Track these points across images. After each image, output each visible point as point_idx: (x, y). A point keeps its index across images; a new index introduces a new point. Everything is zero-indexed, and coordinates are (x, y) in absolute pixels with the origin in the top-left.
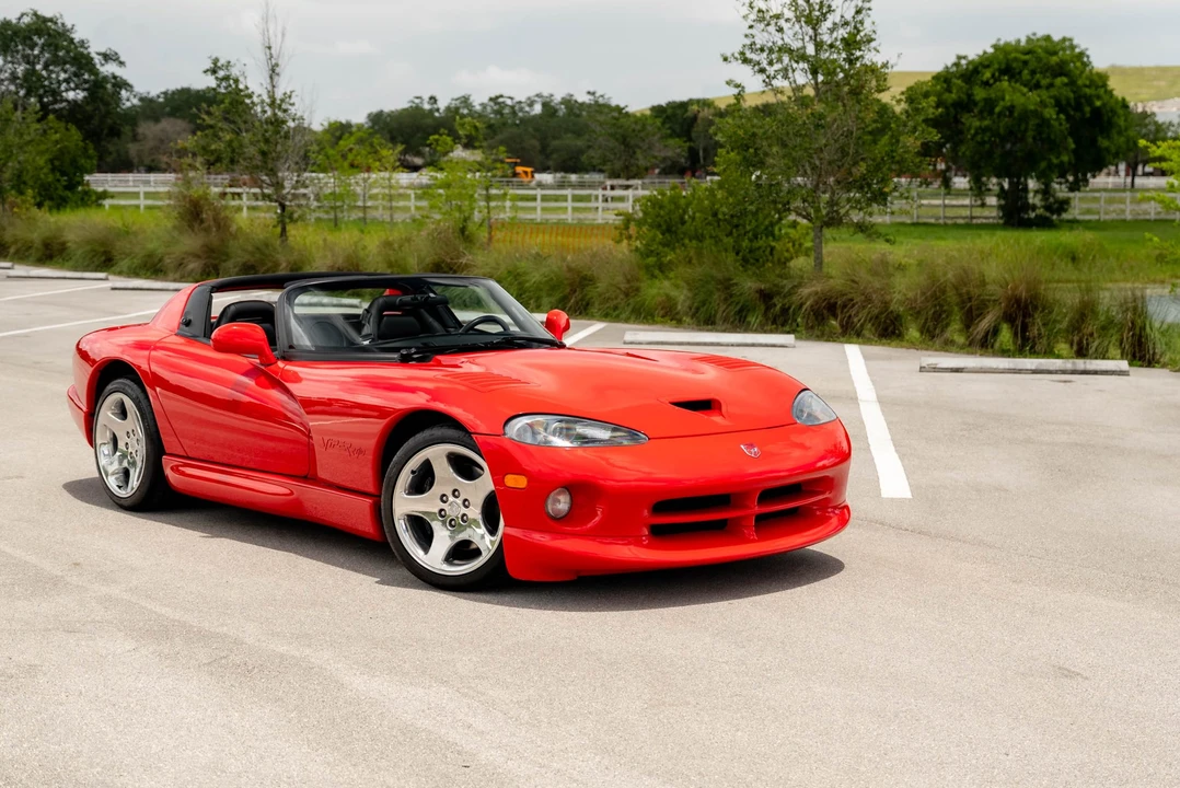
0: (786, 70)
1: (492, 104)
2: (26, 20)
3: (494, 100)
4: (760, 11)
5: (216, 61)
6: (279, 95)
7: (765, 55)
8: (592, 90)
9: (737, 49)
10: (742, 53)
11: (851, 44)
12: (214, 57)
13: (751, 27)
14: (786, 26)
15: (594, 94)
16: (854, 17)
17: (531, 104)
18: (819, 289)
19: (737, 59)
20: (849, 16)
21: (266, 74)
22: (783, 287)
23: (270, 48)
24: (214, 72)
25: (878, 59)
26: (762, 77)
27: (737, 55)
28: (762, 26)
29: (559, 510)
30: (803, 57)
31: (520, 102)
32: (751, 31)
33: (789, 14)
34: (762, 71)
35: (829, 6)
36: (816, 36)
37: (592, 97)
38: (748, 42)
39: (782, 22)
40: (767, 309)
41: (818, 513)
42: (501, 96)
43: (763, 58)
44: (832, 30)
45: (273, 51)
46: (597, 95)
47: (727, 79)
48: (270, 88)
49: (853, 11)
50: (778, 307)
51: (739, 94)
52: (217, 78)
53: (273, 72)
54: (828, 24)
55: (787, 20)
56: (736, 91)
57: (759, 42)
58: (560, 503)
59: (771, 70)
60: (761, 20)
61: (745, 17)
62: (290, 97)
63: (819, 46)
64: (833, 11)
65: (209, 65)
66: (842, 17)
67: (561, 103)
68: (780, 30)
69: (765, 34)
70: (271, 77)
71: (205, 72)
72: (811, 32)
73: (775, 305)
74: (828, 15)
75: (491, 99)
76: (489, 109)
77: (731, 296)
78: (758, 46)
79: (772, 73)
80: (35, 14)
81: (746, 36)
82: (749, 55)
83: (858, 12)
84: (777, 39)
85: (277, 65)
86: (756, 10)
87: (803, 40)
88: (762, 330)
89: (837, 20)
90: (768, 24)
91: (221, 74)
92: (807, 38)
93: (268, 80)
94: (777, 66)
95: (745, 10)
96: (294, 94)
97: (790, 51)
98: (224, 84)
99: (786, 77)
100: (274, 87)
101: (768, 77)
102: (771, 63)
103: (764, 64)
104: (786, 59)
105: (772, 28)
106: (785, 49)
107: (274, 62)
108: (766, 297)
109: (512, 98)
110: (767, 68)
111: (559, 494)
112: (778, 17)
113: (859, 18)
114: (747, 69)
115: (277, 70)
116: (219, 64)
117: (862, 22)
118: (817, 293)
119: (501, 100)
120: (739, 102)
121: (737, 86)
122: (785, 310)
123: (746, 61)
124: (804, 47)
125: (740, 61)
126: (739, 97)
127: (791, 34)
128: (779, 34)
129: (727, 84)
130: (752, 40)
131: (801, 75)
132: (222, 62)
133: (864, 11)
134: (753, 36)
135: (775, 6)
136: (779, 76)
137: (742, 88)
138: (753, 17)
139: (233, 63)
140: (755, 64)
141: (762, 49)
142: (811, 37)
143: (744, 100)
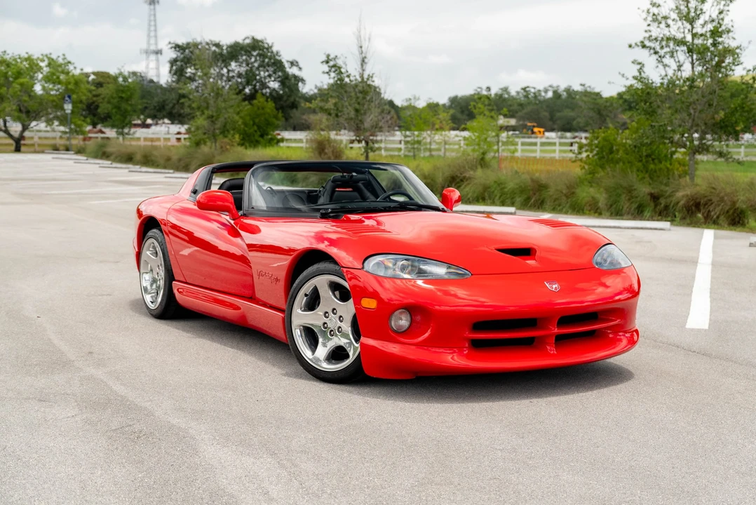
0: (672, 52)
1: (522, 91)
2: (248, 41)
3: (524, 89)
4: (654, 15)
5: (328, 56)
6: (366, 76)
7: (658, 43)
8: (583, 83)
9: (639, 40)
10: (643, 42)
11: (716, 33)
12: (327, 53)
13: (649, 25)
14: (672, 23)
15: (583, 85)
16: (718, 16)
17: (546, 91)
18: (689, 193)
19: (638, 46)
20: (714, 16)
21: (359, 63)
22: (666, 192)
23: (361, 47)
24: (327, 62)
25: (733, 44)
26: (655, 57)
28: (656, 24)
29: (401, 326)
30: (681, 42)
31: (539, 91)
32: (649, 28)
33: (674, 15)
34: (656, 53)
35: (701, 10)
36: (693, 28)
37: (582, 87)
38: (647, 35)
39: (670, 22)
40: (656, 206)
41: (611, 336)
42: (528, 87)
43: (657, 46)
44: (703, 26)
45: (363, 49)
46: (586, 86)
47: (632, 60)
48: (361, 71)
49: (717, 12)
50: (662, 205)
51: (641, 69)
52: (329, 66)
53: (363, 61)
54: (701, 21)
55: (673, 20)
56: (639, 67)
57: (654, 34)
58: (401, 321)
59: (662, 52)
60: (654, 20)
61: (645, 19)
62: (372, 77)
63: (694, 36)
64: (704, 13)
65: (324, 58)
66: (710, 16)
67: (564, 91)
68: (668, 26)
69: (659, 29)
70: (362, 65)
71: (322, 62)
72: (689, 27)
73: (661, 204)
74: (701, 16)
76: (521, 95)
77: (632, 197)
78: (653, 37)
79: (663, 54)
80: (253, 38)
81: (646, 31)
82: (647, 43)
83: (721, 13)
84: (666, 32)
85: (365, 57)
86: (651, 14)
87: (684, 32)
88: (651, 219)
89: (707, 18)
90: (660, 23)
91: (331, 63)
92: (686, 31)
93: (360, 66)
94: (667, 50)
95: (644, 15)
96: (374, 76)
97: (675, 39)
98: (333, 69)
99: (672, 56)
100: (363, 71)
101: (660, 57)
102: (662, 48)
103: (658, 48)
104: (671, 44)
105: (663, 25)
106: (671, 38)
107: (363, 55)
108: (655, 198)
109: (534, 88)
110: (660, 51)
111: (401, 313)
112: (665, 18)
113: (721, 16)
114: (646, 52)
115: (366, 60)
116: (330, 58)
117: (723, 19)
118: (687, 196)
120: (640, 74)
121: (639, 64)
122: (666, 207)
123: (644, 46)
124: (685, 37)
125: (640, 47)
126: (640, 71)
127: (676, 29)
128: (667, 29)
129: (633, 62)
130: (650, 34)
131: (682, 55)
132: (332, 56)
133: (724, 12)
134: (650, 31)
135: (664, 11)
136: (668, 56)
137: (643, 65)
138: (650, 18)
139: (338, 57)
140: (650, 48)
141: (656, 39)
142: (689, 30)
143: (644, 73)
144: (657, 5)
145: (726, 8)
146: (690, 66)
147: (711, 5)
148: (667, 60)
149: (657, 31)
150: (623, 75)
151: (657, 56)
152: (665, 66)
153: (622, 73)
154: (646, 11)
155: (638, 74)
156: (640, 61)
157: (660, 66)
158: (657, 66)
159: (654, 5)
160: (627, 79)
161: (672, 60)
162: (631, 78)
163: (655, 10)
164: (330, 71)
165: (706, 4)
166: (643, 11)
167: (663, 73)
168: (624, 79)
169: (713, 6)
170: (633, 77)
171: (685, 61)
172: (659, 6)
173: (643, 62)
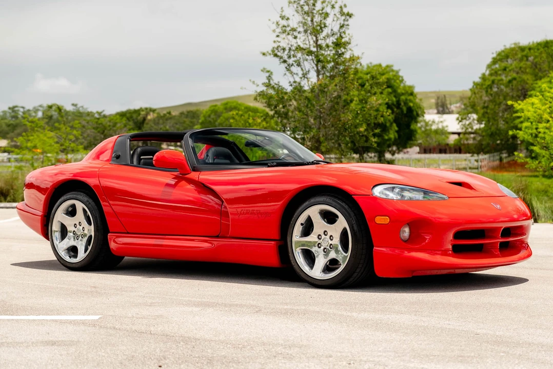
0: (299, 61)
4: (283, 26)
7: (286, 53)
9: (269, 49)
10: (273, 51)
11: (338, 44)
13: (278, 36)
14: (299, 36)
16: (339, 31)
19: (270, 54)
20: (336, 29)
26: (284, 65)
27: (270, 52)
28: (284, 36)
30: (310, 53)
32: (277, 39)
33: (300, 28)
34: (285, 61)
35: (325, 24)
36: (317, 40)
38: (276, 45)
39: (296, 33)
44: (326, 38)
47: (262, 68)
49: (338, 26)
51: (269, 76)
54: (324, 34)
55: (299, 32)
56: (267, 74)
57: (283, 45)
59: (291, 61)
60: (284, 32)
61: (274, 31)
63: (318, 47)
64: (326, 26)
66: (332, 30)
68: (296, 38)
69: (286, 40)
72: (314, 38)
74: (324, 29)
75: (10, 108)
78: (282, 48)
81: (275, 42)
82: (277, 53)
83: (342, 27)
86: (281, 26)
89: (329, 32)
90: (288, 34)
92: (311, 42)
94: (293, 59)
95: (274, 27)
97: (302, 50)
99: (299, 65)
101: (288, 65)
102: (289, 57)
103: (285, 57)
104: (299, 55)
105: (290, 37)
106: (299, 48)
110: (287, 60)
112: (294, 30)
113: (342, 31)
114: (277, 60)
117: (344, 33)
119: (16, 109)
120: (269, 81)
121: (268, 72)
123: (276, 55)
124: (310, 47)
125: (272, 56)
126: (269, 78)
127: (302, 40)
128: (295, 41)
129: (262, 71)
130: (278, 44)
131: (309, 65)
133: (345, 26)
134: (279, 42)
135: (293, 24)
136: (295, 64)
137: (272, 73)
138: (279, 30)
140: (281, 58)
141: (284, 49)
142: (314, 42)
143: (273, 80)
144: (286, 18)
145: (346, 23)
146: (315, 74)
147: (332, 20)
148: (295, 69)
149: (286, 42)
150: (254, 83)
151: (286, 65)
152: (292, 73)
153: (252, 80)
154: (276, 23)
155: (267, 81)
156: (268, 69)
157: (287, 73)
158: (285, 74)
159: (283, 17)
160: (258, 85)
161: (299, 69)
162: (261, 85)
163: (284, 22)
165: (328, 19)
166: (273, 23)
167: (292, 80)
168: (255, 86)
169: (334, 20)
170: (263, 84)
171: (311, 70)
172: (288, 19)
173: (271, 71)
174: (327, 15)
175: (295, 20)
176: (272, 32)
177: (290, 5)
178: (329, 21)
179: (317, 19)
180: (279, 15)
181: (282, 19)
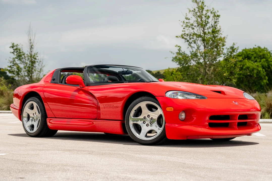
0: (195, 41)
4: (187, 23)
5: (13, 44)
6: (33, 54)
7: (188, 37)
9: (180, 35)
10: (182, 35)
11: (214, 32)
12: (13, 43)
13: (184, 28)
14: (195, 28)
16: (214, 25)
19: (180, 37)
21: (29, 48)
23: (30, 40)
24: (13, 47)
25: (222, 36)
26: (187, 43)
28: (187, 28)
30: (200, 36)
32: (184, 30)
33: (195, 24)
34: (188, 41)
35: (208, 22)
36: (204, 30)
38: (183, 33)
39: (193, 27)
44: (208, 29)
45: (31, 41)
49: (214, 23)
51: (180, 49)
52: (14, 49)
53: (31, 47)
54: (207, 27)
55: (195, 26)
56: (178, 48)
59: (191, 41)
60: (187, 26)
61: (182, 26)
62: (37, 54)
63: (205, 33)
64: (209, 23)
65: (11, 45)
66: (212, 25)
68: (193, 29)
70: (31, 49)
71: (10, 47)
72: (202, 29)
74: (207, 24)
78: (186, 34)
81: (183, 31)
82: (184, 36)
84: (192, 31)
85: (33, 45)
86: (185, 23)
87: (200, 32)
89: (210, 26)
91: (15, 48)
94: (192, 40)
95: (182, 24)
98: (16, 51)
99: (195, 43)
100: (31, 52)
101: (190, 43)
102: (190, 39)
103: (188, 39)
104: (195, 37)
105: (190, 28)
106: (195, 34)
107: (32, 44)
110: (189, 40)
112: (192, 25)
114: (184, 40)
115: (33, 47)
116: (14, 45)
117: (217, 26)
120: (180, 51)
121: (179, 47)
123: (183, 38)
124: (200, 34)
126: (179, 50)
127: (196, 30)
128: (193, 30)
129: (175, 46)
130: (185, 32)
131: (200, 42)
132: (15, 44)
133: (217, 22)
134: (185, 31)
135: (191, 22)
136: (193, 42)
137: (180, 47)
138: (184, 25)
139: (18, 45)
140: (186, 39)
141: (188, 35)
142: (202, 31)
143: (181, 51)
144: (188, 19)
145: (217, 20)
146: (203, 47)
147: (211, 19)
148: (193, 45)
149: (189, 31)
150: (172, 52)
151: (188, 43)
152: (192, 47)
153: (171, 51)
154: (183, 22)
155: (178, 51)
156: (179, 45)
157: (189, 47)
158: (188, 47)
159: (187, 18)
160: (174, 54)
161: (195, 44)
163: (187, 21)
164: (14, 52)
165: (210, 19)
166: (181, 22)
167: (191, 50)
168: (172, 54)
169: (212, 20)
170: (176, 53)
171: (201, 45)
172: (189, 19)
173: (180, 46)
174: (209, 17)
175: (193, 20)
176: (181, 26)
177: (190, 12)
178: (210, 20)
179: (204, 19)
180: (185, 17)
181: (187, 19)
